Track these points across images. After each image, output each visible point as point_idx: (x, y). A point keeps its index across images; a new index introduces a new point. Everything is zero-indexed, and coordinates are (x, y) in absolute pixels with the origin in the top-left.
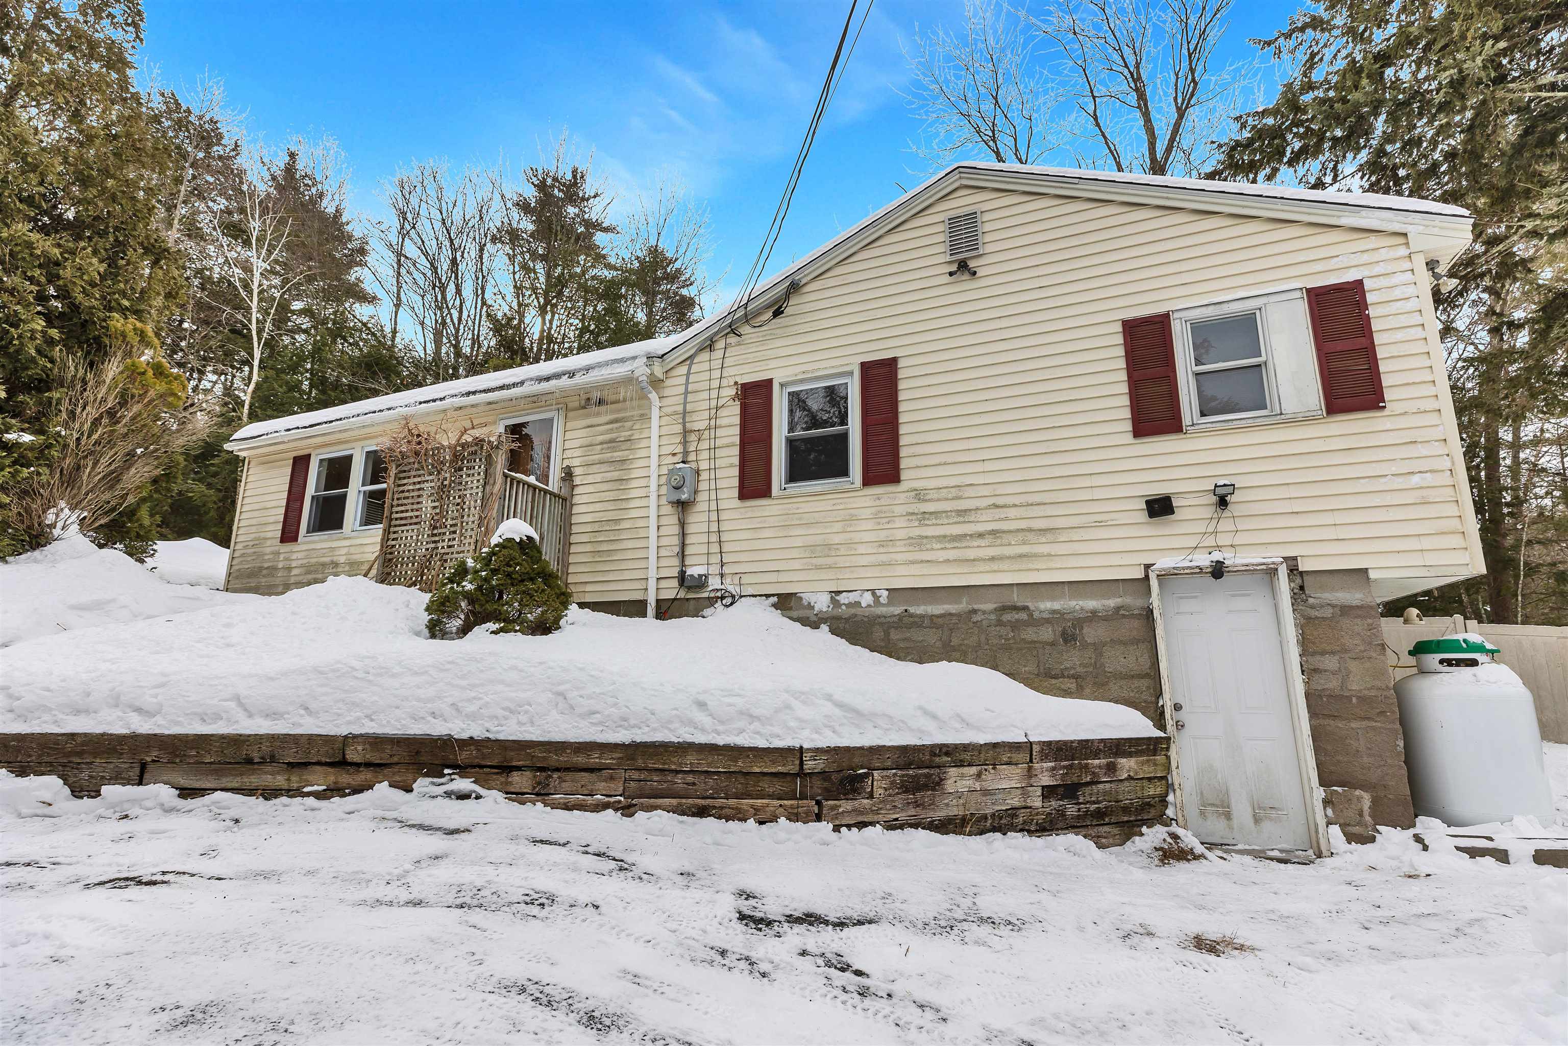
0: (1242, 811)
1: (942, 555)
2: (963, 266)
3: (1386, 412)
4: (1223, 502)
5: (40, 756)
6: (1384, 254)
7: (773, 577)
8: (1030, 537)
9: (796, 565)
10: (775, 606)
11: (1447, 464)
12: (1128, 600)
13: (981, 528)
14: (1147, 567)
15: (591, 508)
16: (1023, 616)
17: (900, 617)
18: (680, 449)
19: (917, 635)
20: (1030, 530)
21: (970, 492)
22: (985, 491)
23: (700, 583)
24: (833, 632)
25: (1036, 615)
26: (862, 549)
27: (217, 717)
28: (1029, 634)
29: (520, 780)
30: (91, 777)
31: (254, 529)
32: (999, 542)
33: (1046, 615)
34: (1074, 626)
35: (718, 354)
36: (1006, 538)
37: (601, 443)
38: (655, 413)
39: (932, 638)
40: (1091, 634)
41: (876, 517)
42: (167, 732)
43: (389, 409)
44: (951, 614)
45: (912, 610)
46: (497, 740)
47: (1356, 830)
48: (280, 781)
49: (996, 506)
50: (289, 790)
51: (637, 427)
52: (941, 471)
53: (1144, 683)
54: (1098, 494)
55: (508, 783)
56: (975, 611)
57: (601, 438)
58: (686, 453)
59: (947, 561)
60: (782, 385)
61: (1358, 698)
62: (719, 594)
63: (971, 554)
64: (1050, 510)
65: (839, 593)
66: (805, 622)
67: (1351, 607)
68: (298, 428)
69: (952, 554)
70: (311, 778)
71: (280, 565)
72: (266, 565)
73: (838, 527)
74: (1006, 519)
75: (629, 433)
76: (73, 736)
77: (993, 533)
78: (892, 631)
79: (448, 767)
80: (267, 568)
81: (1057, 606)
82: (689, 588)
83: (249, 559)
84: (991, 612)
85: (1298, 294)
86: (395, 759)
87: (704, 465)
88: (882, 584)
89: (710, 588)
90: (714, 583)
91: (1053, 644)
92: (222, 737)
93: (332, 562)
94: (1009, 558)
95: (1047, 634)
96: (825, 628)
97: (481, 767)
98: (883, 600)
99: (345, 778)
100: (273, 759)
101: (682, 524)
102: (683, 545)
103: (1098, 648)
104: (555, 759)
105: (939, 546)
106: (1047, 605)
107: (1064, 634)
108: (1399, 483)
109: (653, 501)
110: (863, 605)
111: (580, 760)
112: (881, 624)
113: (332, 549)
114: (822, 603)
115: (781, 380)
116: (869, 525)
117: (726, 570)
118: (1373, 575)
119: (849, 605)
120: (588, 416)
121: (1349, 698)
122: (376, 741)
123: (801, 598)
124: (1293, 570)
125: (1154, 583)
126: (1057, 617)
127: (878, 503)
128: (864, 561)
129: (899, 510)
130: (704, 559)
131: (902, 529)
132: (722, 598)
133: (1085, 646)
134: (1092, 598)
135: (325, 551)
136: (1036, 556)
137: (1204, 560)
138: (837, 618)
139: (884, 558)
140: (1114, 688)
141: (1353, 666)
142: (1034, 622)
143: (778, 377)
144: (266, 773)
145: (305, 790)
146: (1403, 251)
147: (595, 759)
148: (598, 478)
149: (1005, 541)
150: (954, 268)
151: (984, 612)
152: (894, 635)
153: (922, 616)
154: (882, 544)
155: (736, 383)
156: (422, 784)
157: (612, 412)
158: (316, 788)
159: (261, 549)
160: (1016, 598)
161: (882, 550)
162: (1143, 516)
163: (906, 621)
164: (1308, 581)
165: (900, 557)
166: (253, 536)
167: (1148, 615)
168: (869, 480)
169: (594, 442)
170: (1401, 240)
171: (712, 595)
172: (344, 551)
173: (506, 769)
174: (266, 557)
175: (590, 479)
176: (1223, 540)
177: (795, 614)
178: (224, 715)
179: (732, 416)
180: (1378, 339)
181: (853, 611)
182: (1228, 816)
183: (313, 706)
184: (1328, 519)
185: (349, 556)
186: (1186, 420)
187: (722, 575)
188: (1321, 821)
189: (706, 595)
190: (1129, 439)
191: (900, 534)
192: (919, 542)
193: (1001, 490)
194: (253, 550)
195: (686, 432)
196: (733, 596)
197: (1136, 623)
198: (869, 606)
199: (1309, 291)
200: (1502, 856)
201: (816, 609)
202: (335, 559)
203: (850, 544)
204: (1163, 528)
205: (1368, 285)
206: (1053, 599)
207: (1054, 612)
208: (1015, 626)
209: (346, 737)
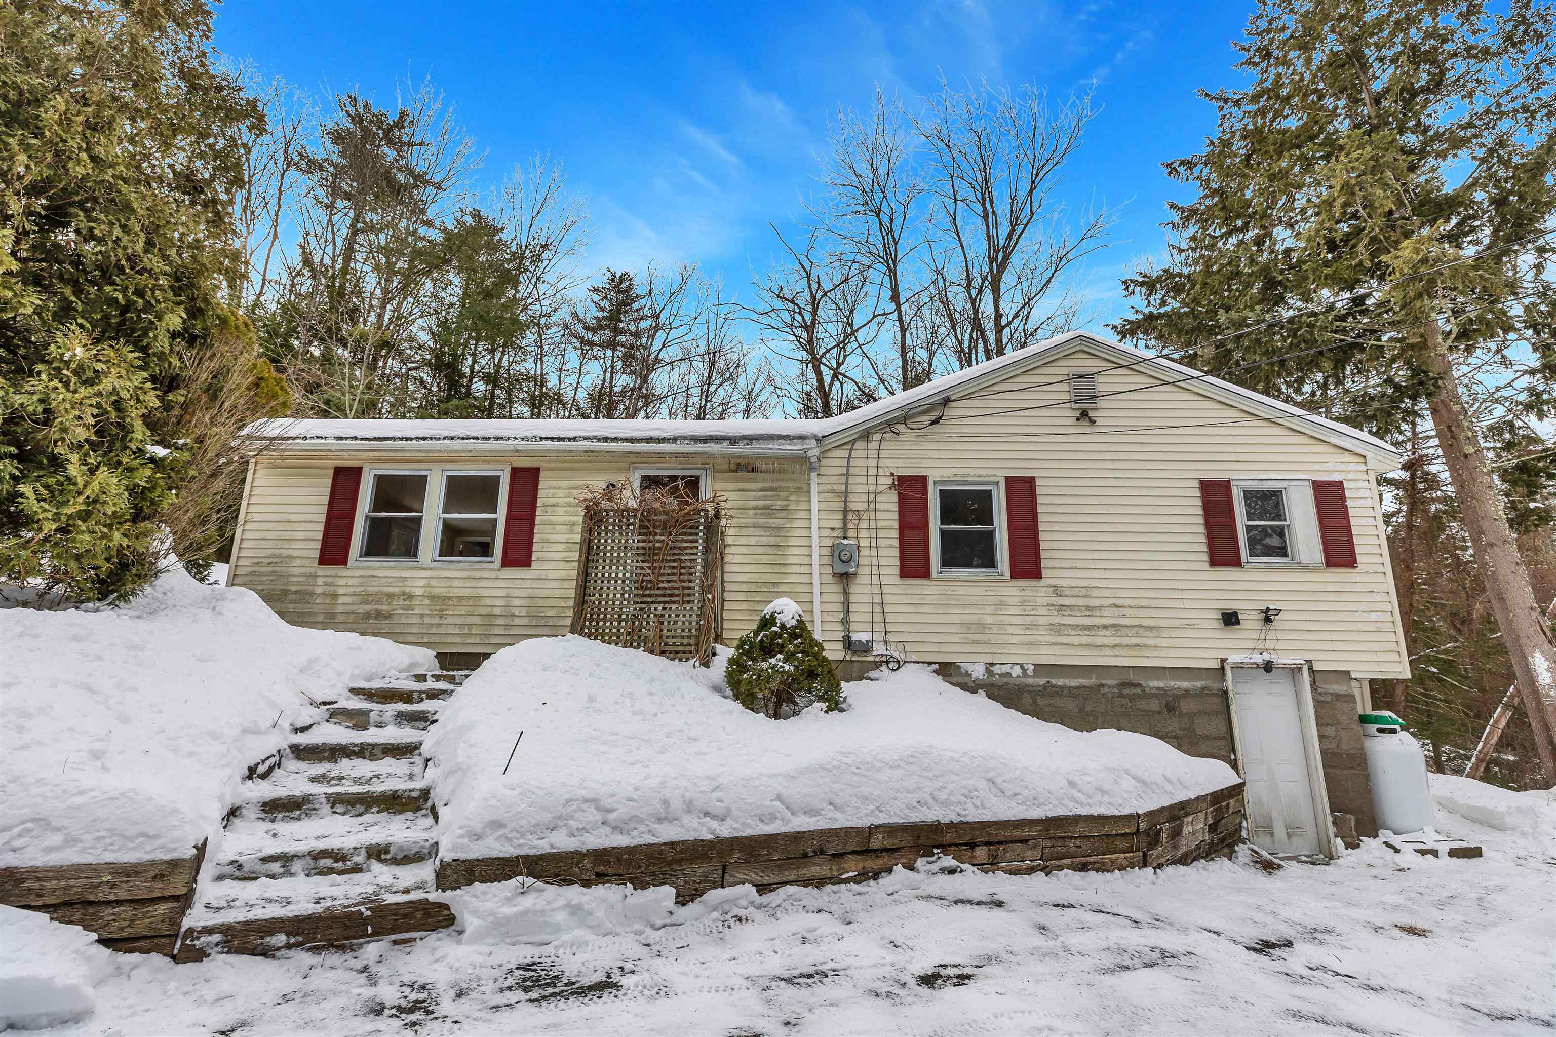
0: (1280, 831)
1: (1076, 640)
2: (1084, 414)
3: (1357, 570)
4: (1268, 620)
5: (647, 866)
6: (1353, 467)
7: (935, 648)
8: (1141, 631)
9: (955, 639)
10: (936, 672)
11: (1389, 608)
12: (1209, 683)
13: (1105, 621)
14: (1223, 661)
15: (746, 568)
16: (1138, 691)
17: (1045, 687)
18: (838, 524)
19: (1059, 702)
20: (1141, 626)
21: (1095, 593)
22: (1108, 593)
23: (866, 648)
24: (989, 696)
25: (1147, 691)
26: (1011, 630)
27: (773, 818)
28: (1142, 704)
29: (981, 853)
30: (685, 882)
31: (270, 544)
32: (1119, 633)
33: (1154, 691)
34: (1174, 700)
35: (875, 445)
36: (1124, 631)
37: (755, 508)
38: (814, 489)
39: (1070, 705)
40: (1186, 706)
41: (1022, 604)
42: (744, 835)
43: (497, 438)
44: (1085, 687)
45: (1054, 681)
46: (968, 823)
47: (1349, 840)
48: (825, 871)
49: (1117, 606)
50: (830, 879)
51: (793, 498)
52: (1072, 573)
53: (1223, 743)
54: (1188, 605)
55: (973, 857)
56: (1103, 686)
57: (754, 503)
58: (845, 529)
59: (1081, 645)
60: (935, 483)
61: (1347, 755)
62: (884, 659)
63: (1099, 641)
64: (1154, 613)
65: (993, 664)
66: (964, 687)
67: (1341, 695)
68: (356, 438)
69: (1084, 640)
70: (846, 866)
71: (319, 590)
72: (294, 588)
73: (989, 610)
74: (1124, 616)
75: (785, 503)
76: (672, 844)
77: (1114, 626)
78: (1039, 698)
79: (937, 847)
80: (296, 592)
81: (1161, 684)
82: (855, 652)
83: (264, 578)
84: (1114, 687)
85: (1307, 483)
86: (903, 844)
87: (864, 543)
88: (1029, 660)
89: (875, 653)
90: (879, 649)
91: (1159, 713)
92: (786, 835)
93: (404, 594)
94: (1127, 646)
95: (1155, 705)
96: (982, 693)
97: (957, 845)
98: (1030, 673)
99: (872, 864)
100: (822, 852)
101: (846, 594)
102: (847, 612)
103: (1191, 716)
104: (1004, 834)
105: (1073, 633)
106: (1154, 684)
107: (1167, 705)
108: (1365, 617)
109: (816, 570)
110: (1014, 675)
111: (1017, 834)
112: (1029, 692)
113: (404, 579)
114: (978, 672)
115: (937, 479)
116: (1016, 611)
117: (890, 638)
118: (1353, 675)
119: (1000, 675)
120: (737, 480)
121: (1342, 754)
122: (892, 829)
123: (959, 667)
124: (1310, 669)
125: (1229, 672)
126: (1161, 693)
127: (1023, 593)
128: (1015, 640)
129: (1041, 601)
130: (868, 627)
131: (1044, 617)
132: (887, 662)
133: (1182, 715)
134: (1185, 680)
135: (390, 580)
136: (1145, 646)
137: (1258, 659)
138: (993, 685)
139: (1030, 638)
140: (1204, 747)
141: (1343, 734)
142: (1146, 695)
143: (933, 475)
144: (816, 865)
145: (844, 877)
146: (1363, 467)
147: (1026, 833)
148: (753, 541)
149: (1123, 633)
150: (1078, 414)
151: (1109, 687)
152: (1041, 701)
153: (1061, 687)
154: (1028, 627)
155: (892, 474)
156: (920, 863)
157: (764, 480)
158: (851, 874)
159: (285, 569)
160: (1132, 677)
161: (1028, 632)
162: (1219, 625)
163: (1048, 690)
164: (1318, 677)
165: (1044, 639)
166: (269, 552)
167: (1225, 693)
168: (1016, 574)
169: (746, 506)
170: (1361, 460)
171: (878, 659)
172: (422, 583)
173: (972, 846)
174: (294, 579)
175: (743, 541)
176: (1269, 645)
177: (955, 680)
178: (779, 815)
179: (889, 503)
180: (1353, 522)
181: (1005, 680)
182: (1272, 834)
183: (838, 801)
184: (1327, 636)
185: (431, 590)
186: (1244, 559)
187: (886, 642)
188: (1332, 835)
189: (872, 659)
190: (1206, 566)
191: (1043, 621)
192: (1058, 628)
193: (1120, 593)
194: (270, 569)
195: (845, 511)
196: (898, 662)
197: (1216, 700)
198: (1018, 677)
199: (1314, 482)
200: (1435, 853)
201: (974, 676)
202: (407, 590)
203: (1001, 625)
204: (1233, 633)
205: (1346, 484)
206: (1158, 679)
207: (1159, 689)
208: (1132, 698)
209: (870, 828)
